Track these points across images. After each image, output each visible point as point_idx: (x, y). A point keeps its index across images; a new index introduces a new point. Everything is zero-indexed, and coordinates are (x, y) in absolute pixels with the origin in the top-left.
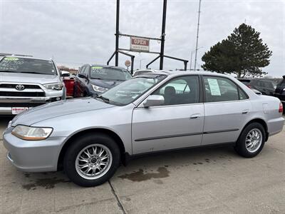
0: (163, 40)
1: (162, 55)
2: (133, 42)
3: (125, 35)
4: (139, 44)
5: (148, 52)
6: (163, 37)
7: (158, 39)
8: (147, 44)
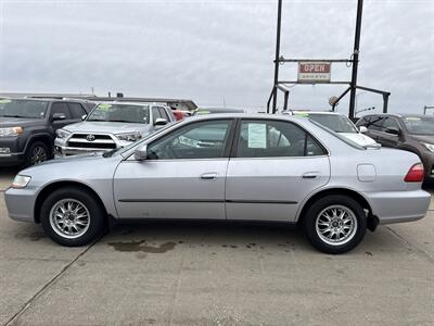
0: (355, 61)
1: (353, 86)
2: (302, 70)
3: (290, 61)
4: (313, 71)
5: (329, 82)
6: (356, 56)
7: (347, 61)
8: (327, 69)
